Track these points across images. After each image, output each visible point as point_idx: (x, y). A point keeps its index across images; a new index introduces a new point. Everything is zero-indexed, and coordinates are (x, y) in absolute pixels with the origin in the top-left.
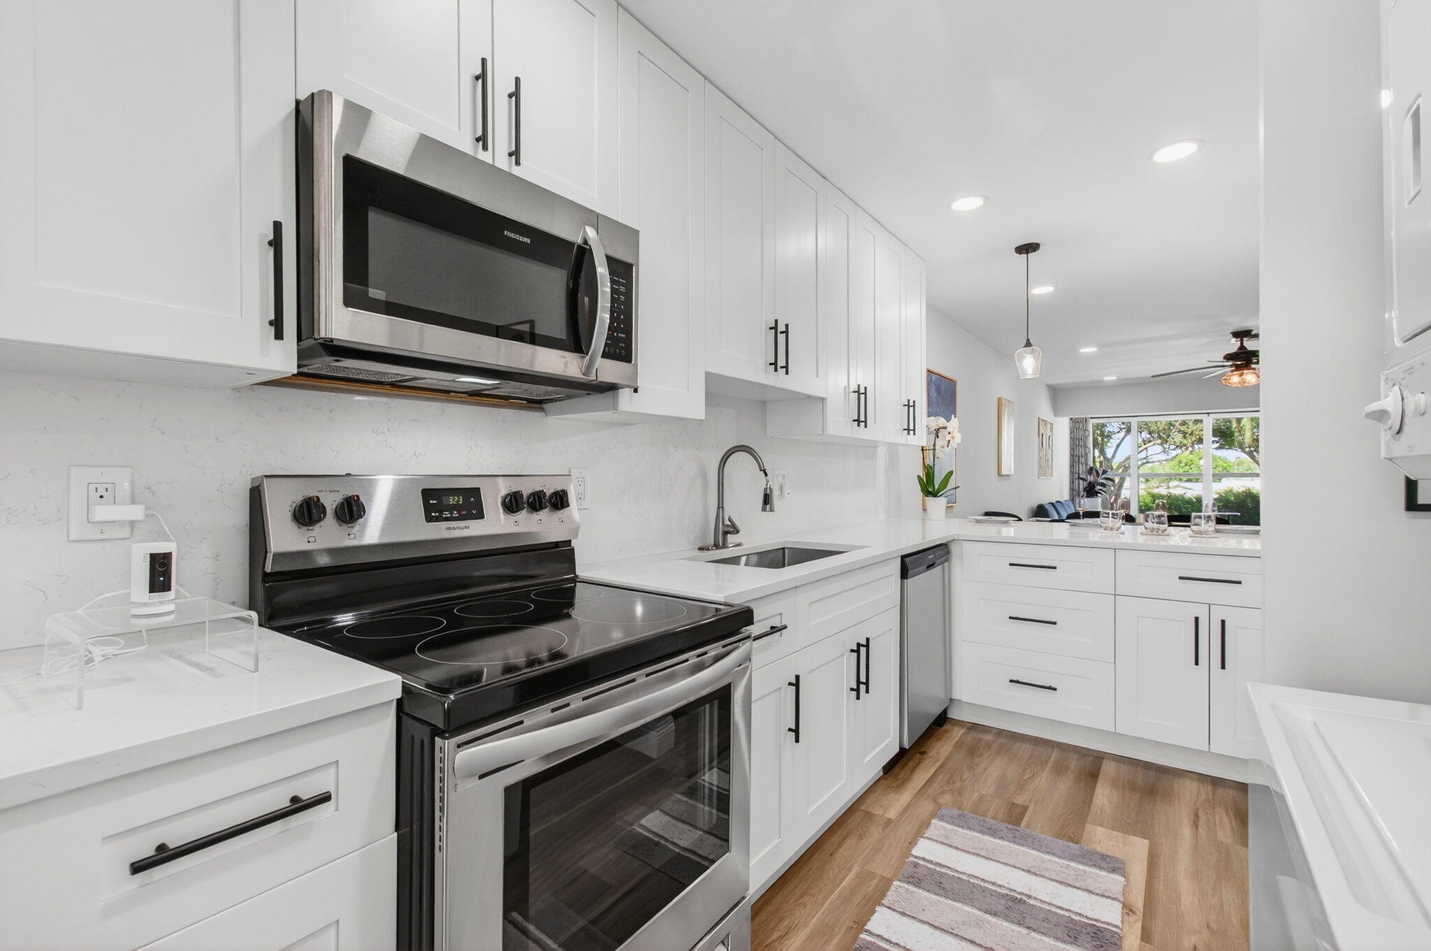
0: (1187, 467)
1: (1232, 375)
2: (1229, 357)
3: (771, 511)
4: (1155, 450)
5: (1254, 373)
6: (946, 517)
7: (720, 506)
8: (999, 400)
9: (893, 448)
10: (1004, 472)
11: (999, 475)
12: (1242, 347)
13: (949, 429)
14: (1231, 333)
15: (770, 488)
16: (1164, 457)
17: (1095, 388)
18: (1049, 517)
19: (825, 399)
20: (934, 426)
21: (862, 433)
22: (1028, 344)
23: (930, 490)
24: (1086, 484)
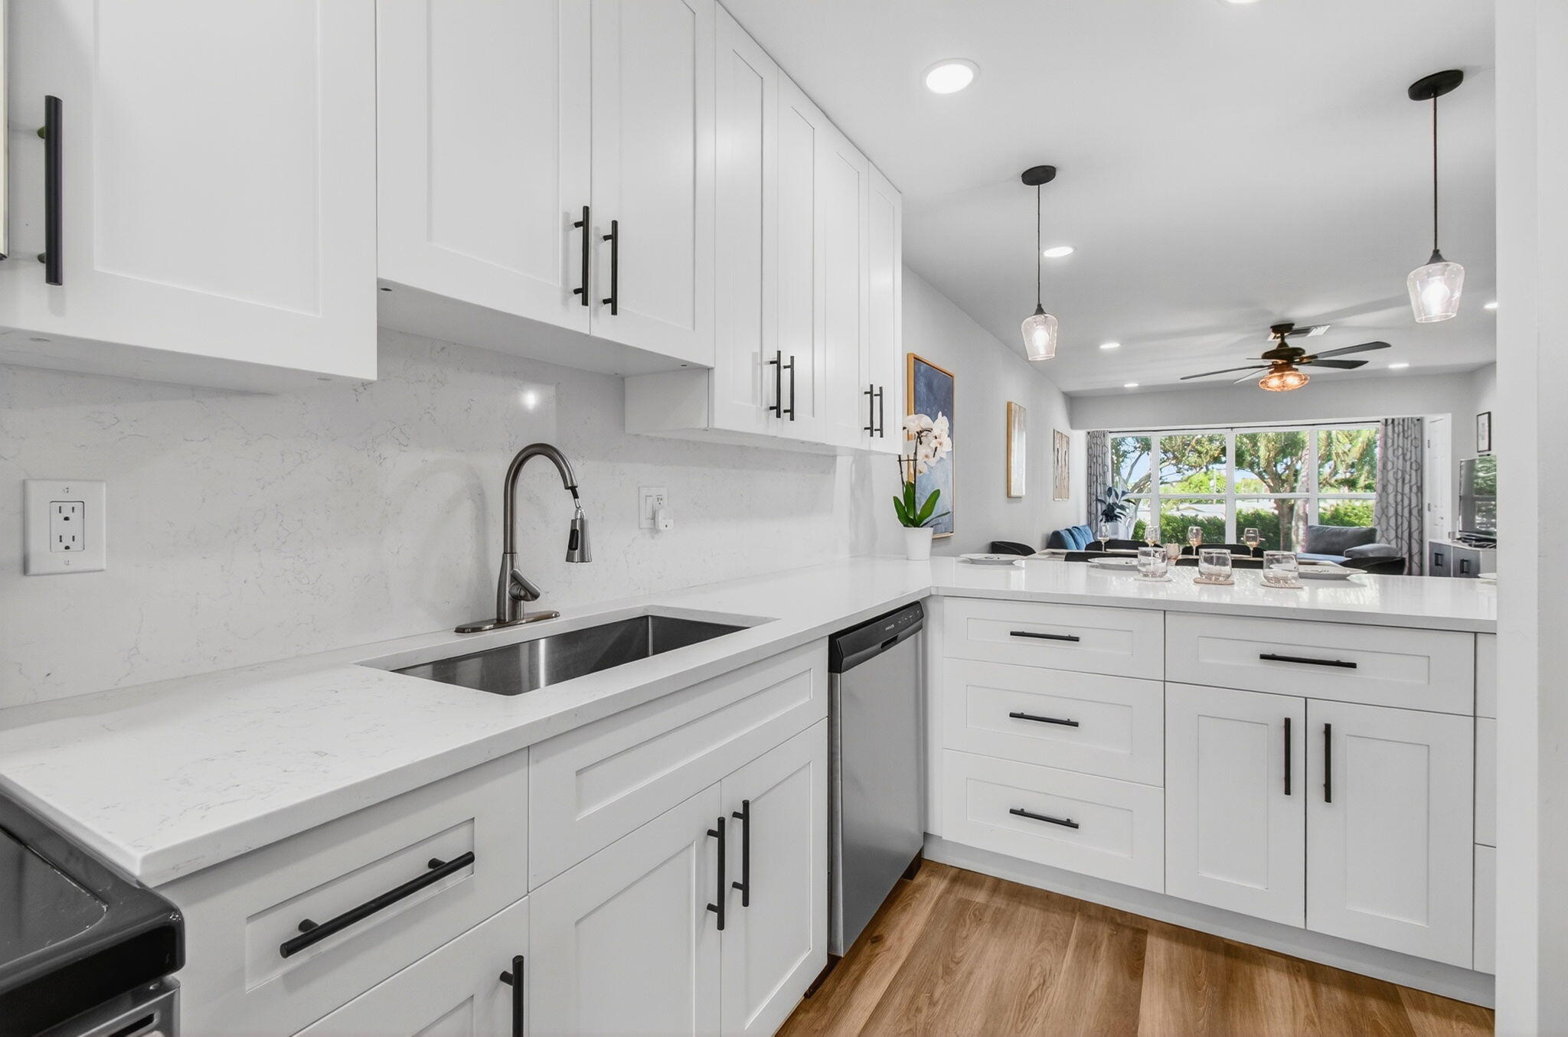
0: (1197, 489)
1: (1270, 378)
2: (1267, 356)
3: (583, 560)
4: (1169, 471)
5: (1295, 375)
6: (932, 554)
7: (509, 550)
8: (1009, 404)
9: (861, 457)
10: (1013, 493)
11: (1009, 495)
12: (1283, 344)
13: (936, 432)
14: (1271, 327)
15: (582, 520)
16: (1179, 477)
17: (1118, 396)
18: (1066, 548)
19: (712, 368)
20: (914, 429)
21: (783, 428)
22: (1040, 310)
23: (912, 517)
24: (1104, 507)
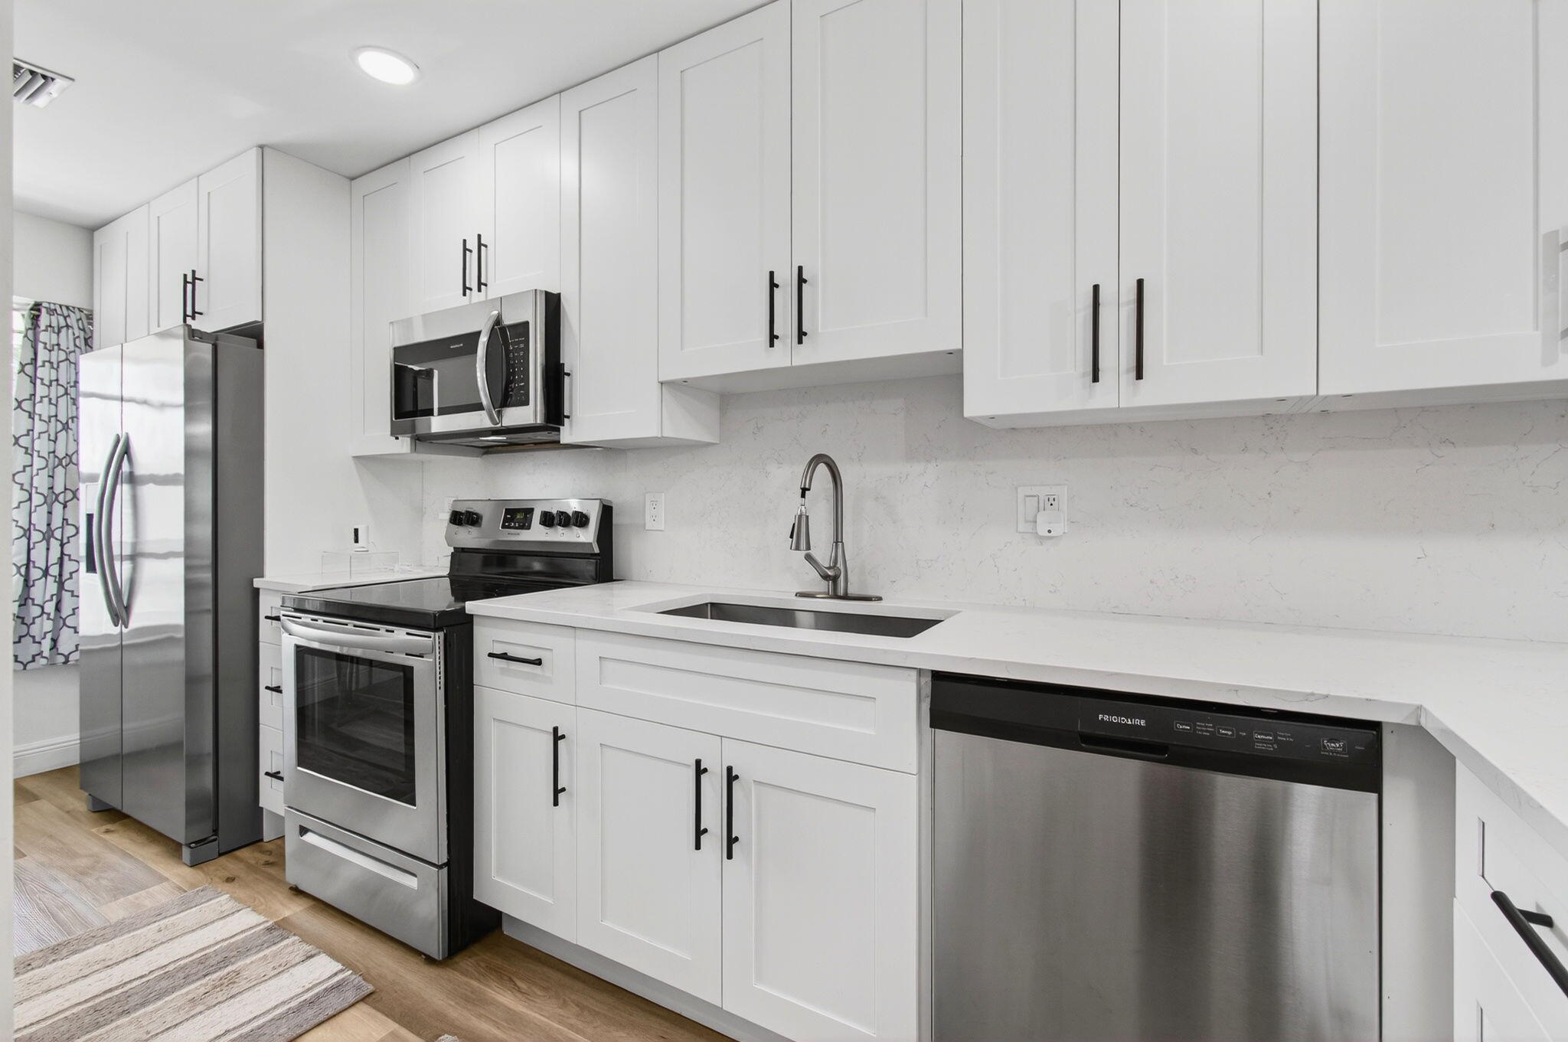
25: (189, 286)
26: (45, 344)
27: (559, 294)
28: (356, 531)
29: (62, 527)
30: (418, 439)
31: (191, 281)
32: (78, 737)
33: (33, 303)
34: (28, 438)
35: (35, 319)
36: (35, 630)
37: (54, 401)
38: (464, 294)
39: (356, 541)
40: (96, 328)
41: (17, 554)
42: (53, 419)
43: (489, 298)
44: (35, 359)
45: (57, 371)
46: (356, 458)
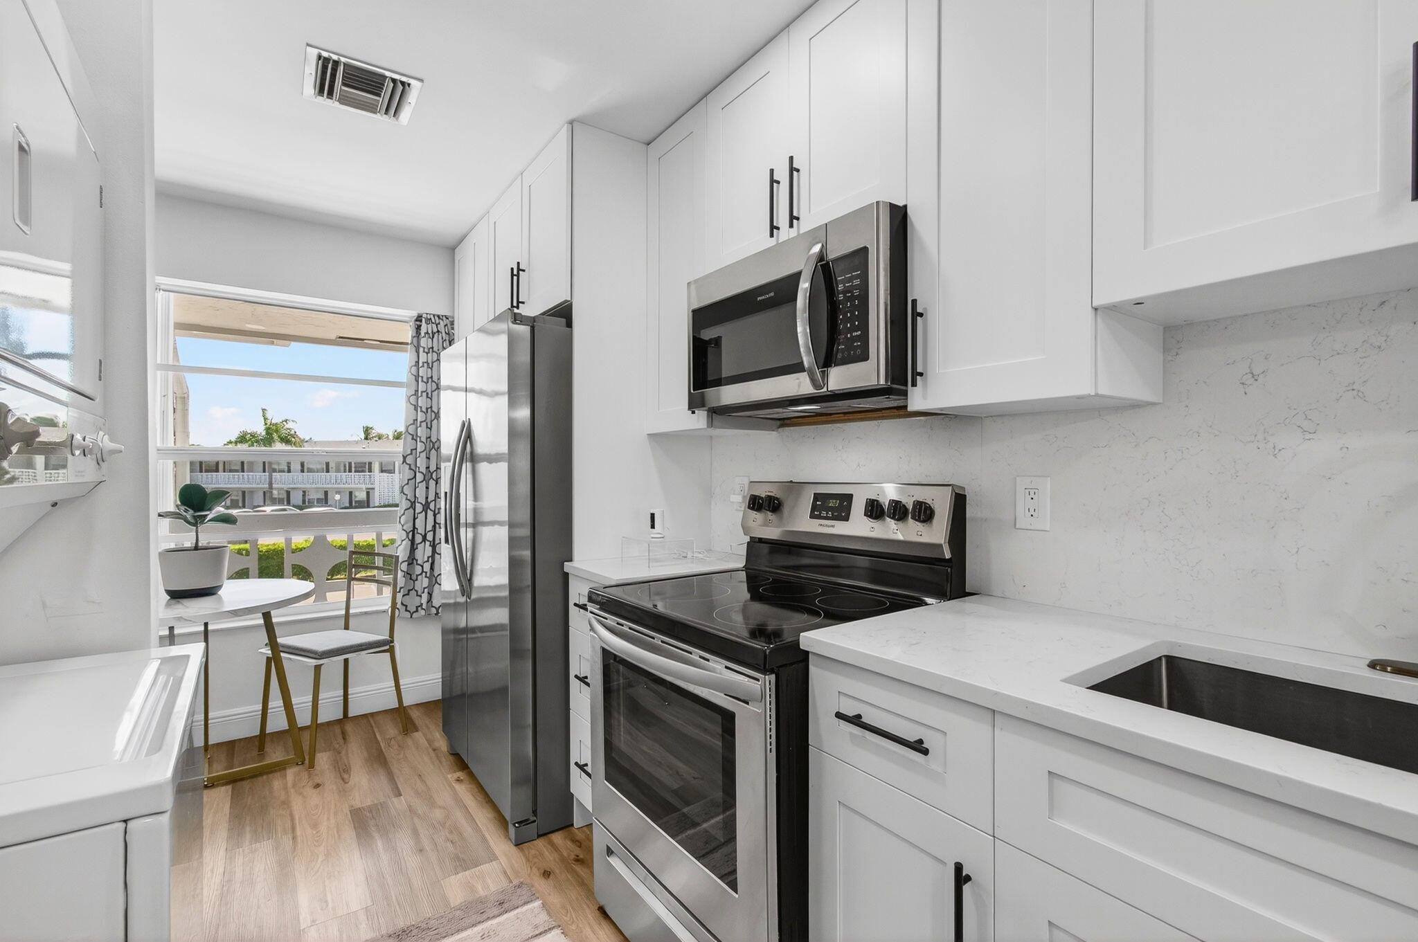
25: (515, 278)
26: (424, 348)
27: (905, 207)
28: (653, 516)
29: (435, 500)
30: (715, 412)
31: (516, 274)
32: (441, 676)
33: (416, 315)
34: (413, 426)
35: (418, 328)
36: (418, 586)
37: (430, 396)
38: (772, 235)
39: (653, 526)
40: (456, 331)
41: (406, 523)
42: (429, 410)
43: (801, 232)
44: (418, 362)
45: (432, 370)
46: (652, 436)
